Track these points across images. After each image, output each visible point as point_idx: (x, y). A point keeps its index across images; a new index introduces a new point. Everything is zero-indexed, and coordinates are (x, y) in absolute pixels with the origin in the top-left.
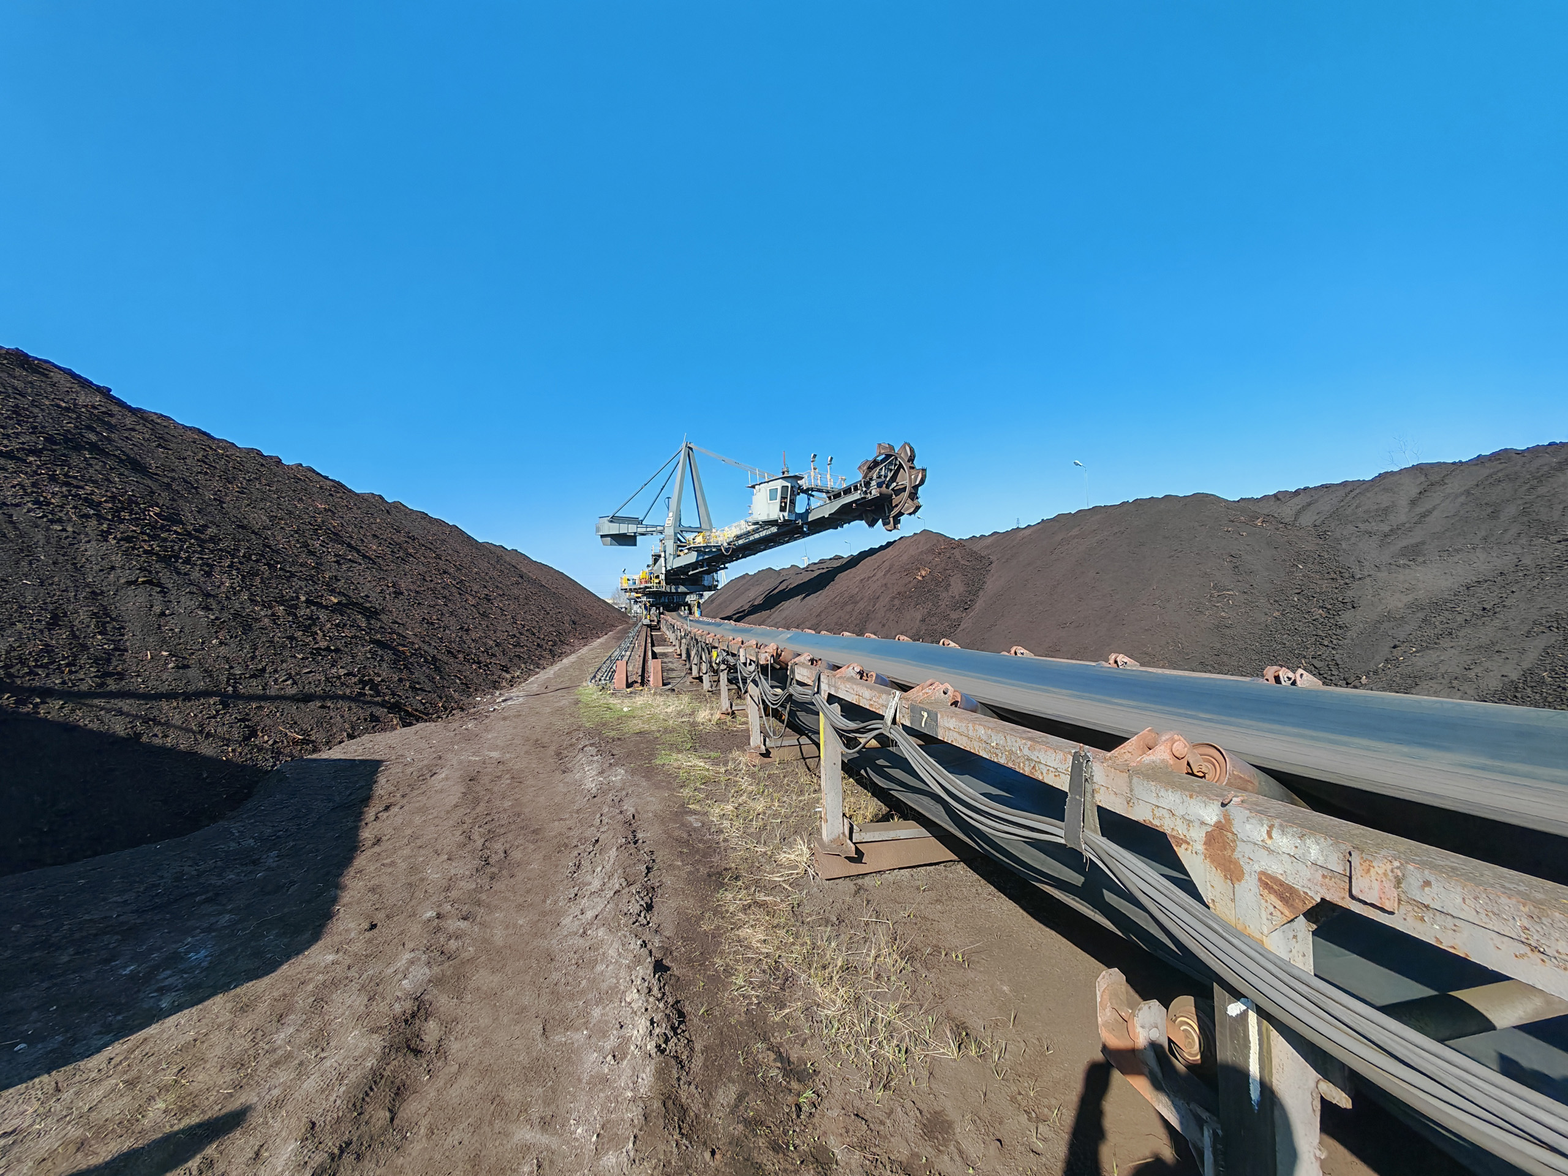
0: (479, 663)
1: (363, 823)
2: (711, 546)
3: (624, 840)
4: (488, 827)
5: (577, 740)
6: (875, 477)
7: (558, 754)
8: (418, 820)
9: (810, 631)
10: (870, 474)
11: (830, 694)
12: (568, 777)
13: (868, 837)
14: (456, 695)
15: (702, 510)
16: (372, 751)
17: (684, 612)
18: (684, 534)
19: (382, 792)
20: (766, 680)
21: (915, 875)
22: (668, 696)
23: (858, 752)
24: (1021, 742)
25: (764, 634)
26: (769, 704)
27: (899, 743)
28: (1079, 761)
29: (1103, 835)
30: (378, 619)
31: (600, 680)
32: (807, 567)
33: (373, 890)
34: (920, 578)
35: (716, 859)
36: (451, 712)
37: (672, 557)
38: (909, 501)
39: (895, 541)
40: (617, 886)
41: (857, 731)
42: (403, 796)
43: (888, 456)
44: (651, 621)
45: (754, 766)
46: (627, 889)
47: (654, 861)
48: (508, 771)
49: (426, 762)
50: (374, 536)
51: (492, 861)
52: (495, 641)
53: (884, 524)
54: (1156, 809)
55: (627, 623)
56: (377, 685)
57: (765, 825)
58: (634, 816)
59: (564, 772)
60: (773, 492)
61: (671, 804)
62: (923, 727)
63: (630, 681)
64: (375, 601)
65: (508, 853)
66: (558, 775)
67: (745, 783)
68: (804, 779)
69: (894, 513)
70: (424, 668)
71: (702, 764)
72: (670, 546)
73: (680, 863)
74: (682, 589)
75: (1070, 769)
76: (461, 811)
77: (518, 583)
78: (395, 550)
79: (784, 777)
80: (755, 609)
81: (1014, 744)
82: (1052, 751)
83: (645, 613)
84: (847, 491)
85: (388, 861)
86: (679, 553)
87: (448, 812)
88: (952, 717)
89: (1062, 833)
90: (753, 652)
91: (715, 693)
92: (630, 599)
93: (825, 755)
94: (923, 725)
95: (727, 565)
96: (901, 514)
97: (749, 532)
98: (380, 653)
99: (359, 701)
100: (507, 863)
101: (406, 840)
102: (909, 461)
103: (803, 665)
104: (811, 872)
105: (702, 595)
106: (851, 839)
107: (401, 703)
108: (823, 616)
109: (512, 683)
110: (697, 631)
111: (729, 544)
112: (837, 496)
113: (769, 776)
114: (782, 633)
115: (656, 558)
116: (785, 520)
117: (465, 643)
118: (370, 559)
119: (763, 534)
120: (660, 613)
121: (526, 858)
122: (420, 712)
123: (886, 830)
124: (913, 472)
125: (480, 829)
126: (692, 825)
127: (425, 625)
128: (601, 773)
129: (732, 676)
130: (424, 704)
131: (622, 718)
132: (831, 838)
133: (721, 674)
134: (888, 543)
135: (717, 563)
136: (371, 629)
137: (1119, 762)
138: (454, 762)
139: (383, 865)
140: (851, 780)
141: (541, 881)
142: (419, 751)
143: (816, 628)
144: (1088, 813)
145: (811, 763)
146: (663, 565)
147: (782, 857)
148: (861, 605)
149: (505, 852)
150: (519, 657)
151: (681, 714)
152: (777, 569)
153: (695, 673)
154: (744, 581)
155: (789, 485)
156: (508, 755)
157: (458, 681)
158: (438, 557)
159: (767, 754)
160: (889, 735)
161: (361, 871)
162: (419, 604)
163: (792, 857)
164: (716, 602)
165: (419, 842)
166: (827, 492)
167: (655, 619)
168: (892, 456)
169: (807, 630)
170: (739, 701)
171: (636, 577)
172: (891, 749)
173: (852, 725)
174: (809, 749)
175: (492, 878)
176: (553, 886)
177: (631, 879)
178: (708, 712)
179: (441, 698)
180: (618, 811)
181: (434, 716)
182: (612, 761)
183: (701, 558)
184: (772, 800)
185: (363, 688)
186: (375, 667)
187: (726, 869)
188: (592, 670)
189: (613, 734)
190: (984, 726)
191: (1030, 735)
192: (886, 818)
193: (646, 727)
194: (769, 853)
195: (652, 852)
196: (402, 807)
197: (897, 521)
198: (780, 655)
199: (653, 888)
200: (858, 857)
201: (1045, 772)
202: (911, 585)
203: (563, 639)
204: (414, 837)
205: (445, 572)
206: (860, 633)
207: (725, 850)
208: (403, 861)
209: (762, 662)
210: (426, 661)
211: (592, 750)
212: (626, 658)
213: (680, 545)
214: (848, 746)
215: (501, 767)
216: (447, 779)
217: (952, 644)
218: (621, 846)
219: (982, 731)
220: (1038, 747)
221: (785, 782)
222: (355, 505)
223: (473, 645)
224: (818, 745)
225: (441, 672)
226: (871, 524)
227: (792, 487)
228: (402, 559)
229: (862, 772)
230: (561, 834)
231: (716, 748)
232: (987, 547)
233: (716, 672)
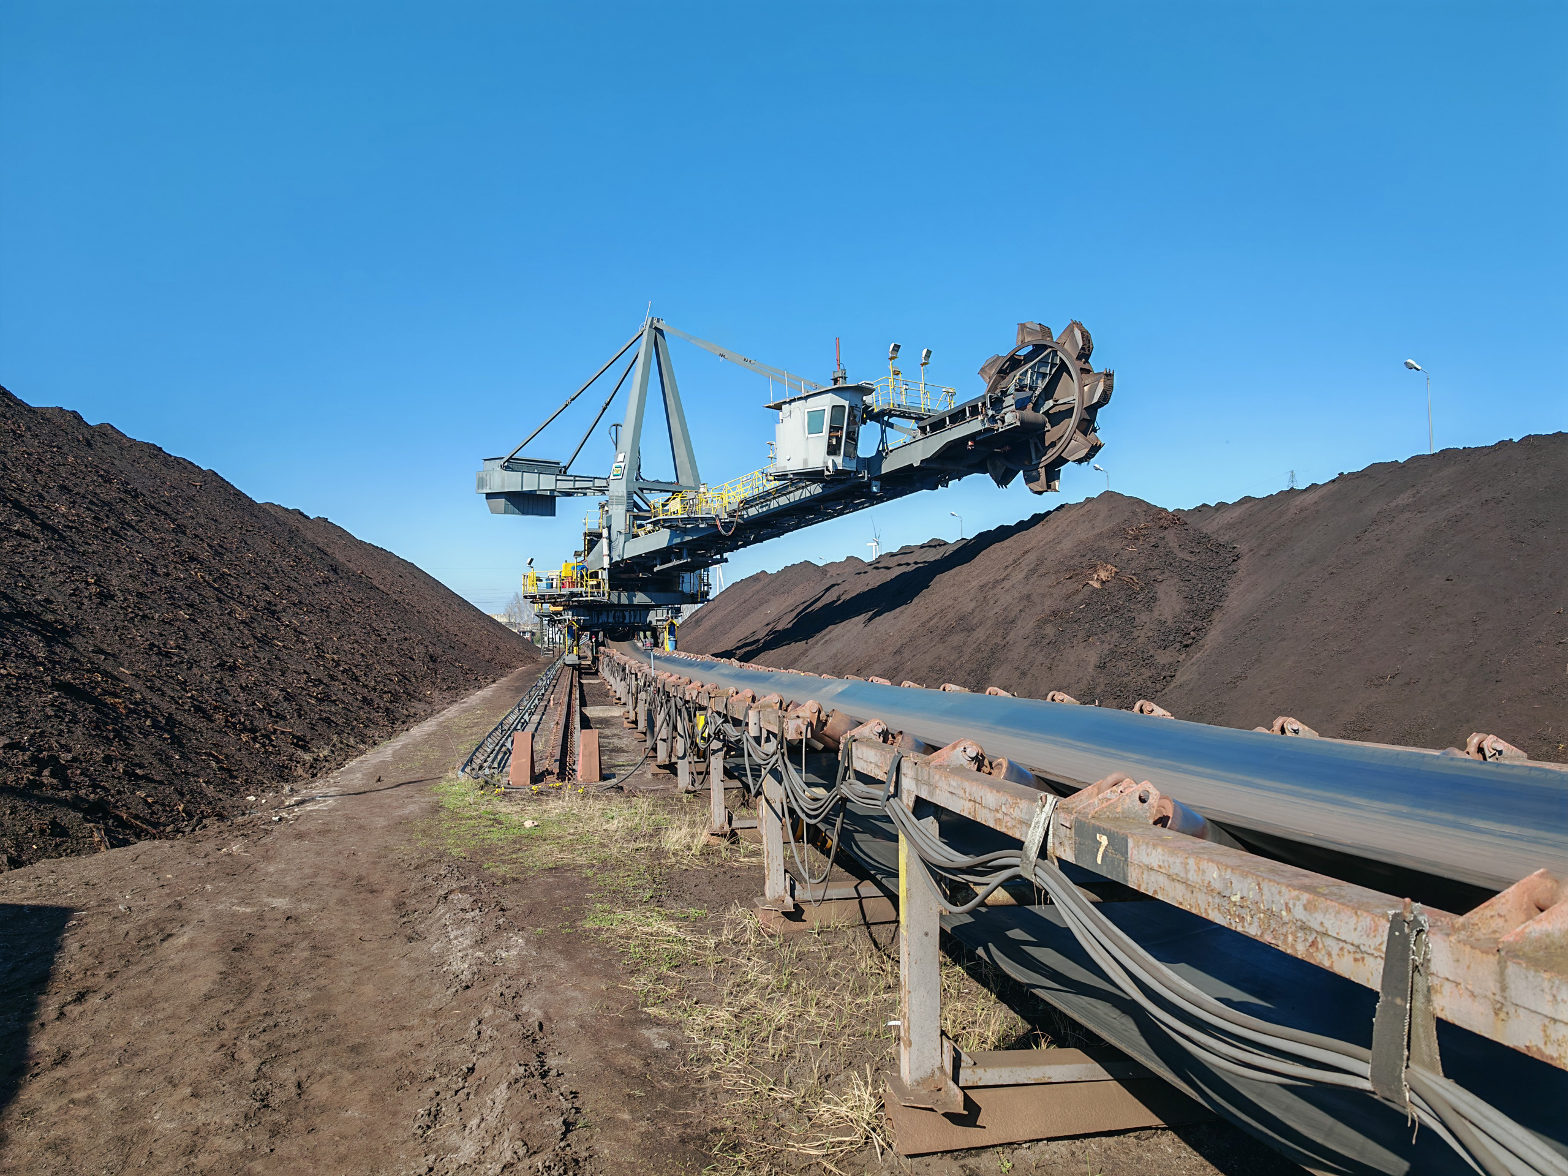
0: (253, 730)
1: (37, 1024)
2: (696, 519)
3: (522, 1069)
4: (267, 1037)
5: (435, 879)
6: (1012, 390)
7: (399, 905)
8: (137, 1021)
9: (881, 680)
10: (1003, 384)
11: (918, 799)
12: (419, 950)
13: (989, 1076)
14: (210, 791)
15: (681, 450)
16: (54, 890)
17: (642, 642)
18: (647, 495)
19: (72, 967)
20: (799, 771)
21: (1079, 1153)
22: (609, 799)
23: (972, 913)
24: (1289, 894)
25: (793, 685)
26: (803, 816)
27: (1052, 895)
28: (1402, 931)
29: (1447, 1075)
30: (68, 645)
31: (481, 767)
32: (878, 561)
33: (54, 1147)
34: (1097, 585)
35: (695, 1110)
36: (200, 821)
37: (622, 538)
38: (1079, 436)
39: (1049, 513)
40: (508, 1156)
41: (969, 870)
42: (110, 976)
43: (1039, 349)
44: (580, 658)
45: (771, 936)
46: (527, 1162)
47: (578, 1110)
48: (306, 935)
49: (152, 914)
50: (63, 488)
51: (274, 1102)
52: (283, 690)
53: (1029, 480)
54: (1551, 1026)
55: (535, 661)
56: (64, 768)
57: (791, 1051)
58: (541, 1025)
59: (410, 939)
60: (815, 418)
61: (612, 1004)
62: (1098, 863)
63: (538, 769)
64: (62, 611)
65: (305, 1086)
66: (399, 946)
67: (754, 969)
68: (867, 963)
69: (1046, 460)
70: (151, 738)
71: (672, 930)
72: (619, 517)
73: (626, 1116)
74: (640, 598)
75: (1384, 948)
76: (218, 1006)
77: (327, 582)
78: (102, 515)
79: (829, 958)
80: (777, 639)
81: (1277, 897)
82: (1349, 912)
83: (568, 642)
84: (957, 417)
85: (80, 1095)
86: (635, 530)
87: (193, 1008)
88: (1155, 846)
89: (1366, 1069)
90: (773, 718)
91: (699, 794)
92: (541, 616)
93: (909, 915)
94: (1099, 861)
95: (725, 555)
96: (1061, 461)
97: (768, 493)
98: (70, 707)
99: (30, 797)
100: (301, 1106)
101: (115, 1059)
102: (1079, 358)
103: (868, 742)
104: (877, 1140)
105: (678, 611)
106: (956, 1079)
107: (109, 803)
108: (907, 654)
109: (315, 770)
110: (666, 676)
111: (730, 515)
112: (938, 425)
113: (801, 956)
114: (827, 684)
115: (592, 539)
116: (837, 471)
117: (227, 692)
118: (55, 531)
119: (796, 496)
120: (599, 644)
121: (337, 1098)
122: (144, 820)
123: (1023, 1064)
124: (1088, 379)
125: (254, 1042)
126: (650, 1045)
127: (155, 658)
128: (481, 942)
129: (732, 762)
130: (150, 806)
131: (525, 841)
132: (917, 1075)
133: (712, 758)
134: (1035, 516)
135: (707, 551)
136: (54, 663)
137: (1483, 933)
138: (206, 914)
139: (72, 1101)
140: (958, 968)
141: (365, 1141)
142: (141, 892)
143: (893, 675)
144: (1419, 1032)
145: (882, 934)
146: (606, 551)
147: (823, 1111)
148: (980, 634)
149: (299, 1086)
150: (328, 721)
151: (632, 834)
152: (821, 564)
153: (662, 756)
154: (758, 586)
155: (846, 404)
156: (305, 906)
157: (213, 764)
158: (181, 530)
159: (796, 914)
160: (1032, 878)
161: (33, 1112)
162: (144, 617)
163: (843, 1111)
164: (706, 624)
165: (139, 1063)
166: (919, 418)
167: (589, 654)
168: (1045, 347)
169: (876, 679)
170: (744, 812)
171: (554, 574)
172: (1035, 909)
173: (962, 860)
174: (878, 907)
175: (274, 1133)
176: (388, 1151)
177: (535, 1144)
178: (685, 830)
179: (182, 794)
180: (511, 1015)
181: (168, 829)
182: (501, 921)
183: (678, 540)
184: (805, 1003)
185: (39, 773)
186: (61, 733)
187: (714, 1131)
188: (465, 748)
189: (503, 870)
190: (1218, 863)
191: (1307, 881)
192: (1025, 1043)
193: (567, 858)
194: (798, 1102)
195: (575, 1095)
196: (108, 996)
197: (1052, 474)
198: (825, 724)
199: (577, 1161)
200: (969, 1116)
201: (1335, 952)
202: (1080, 597)
203: (411, 688)
204: (129, 1053)
205: (192, 559)
206: (978, 686)
207: (714, 1094)
208: (110, 1096)
209: (791, 735)
210: (155, 724)
211: (463, 900)
212: (530, 728)
213: (638, 516)
214: (952, 900)
215: (292, 927)
216: (191, 945)
217: (1159, 711)
218: (517, 1081)
219: (1213, 874)
220: (1322, 902)
221: (831, 968)
222: (29, 429)
223: (242, 696)
224: (894, 899)
225: (182, 745)
226: (1003, 480)
227: (851, 407)
228: (114, 533)
229: (980, 951)
230: (402, 1055)
231: (699, 901)
232: (1230, 526)
233: (703, 755)
